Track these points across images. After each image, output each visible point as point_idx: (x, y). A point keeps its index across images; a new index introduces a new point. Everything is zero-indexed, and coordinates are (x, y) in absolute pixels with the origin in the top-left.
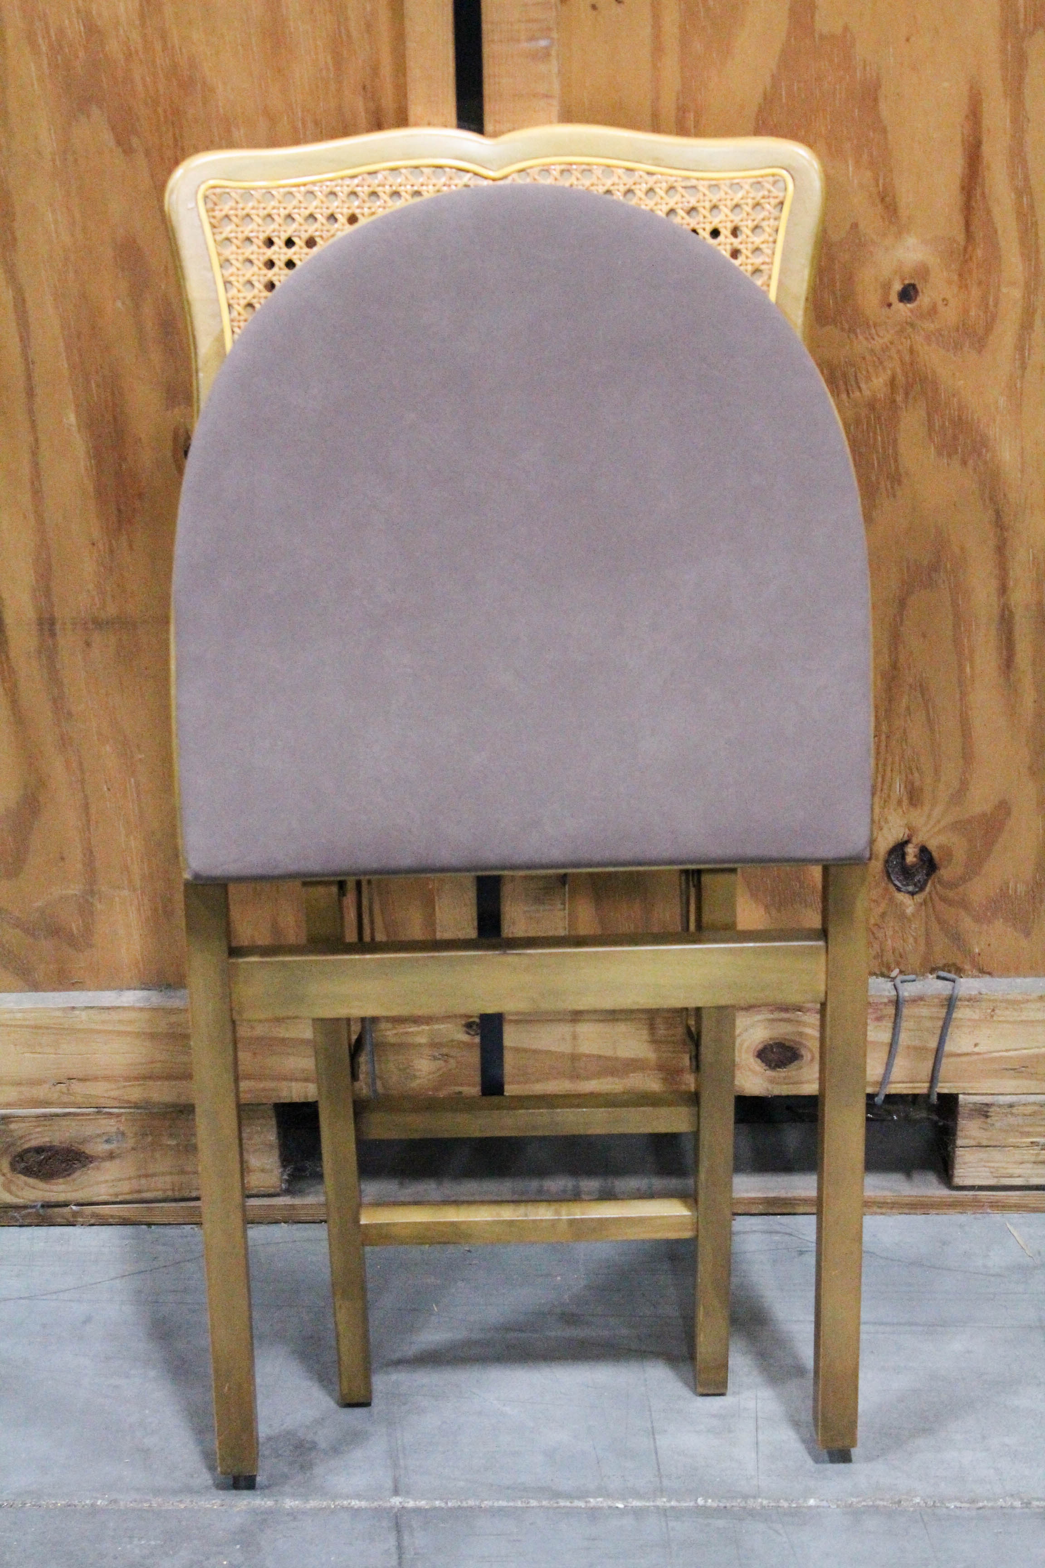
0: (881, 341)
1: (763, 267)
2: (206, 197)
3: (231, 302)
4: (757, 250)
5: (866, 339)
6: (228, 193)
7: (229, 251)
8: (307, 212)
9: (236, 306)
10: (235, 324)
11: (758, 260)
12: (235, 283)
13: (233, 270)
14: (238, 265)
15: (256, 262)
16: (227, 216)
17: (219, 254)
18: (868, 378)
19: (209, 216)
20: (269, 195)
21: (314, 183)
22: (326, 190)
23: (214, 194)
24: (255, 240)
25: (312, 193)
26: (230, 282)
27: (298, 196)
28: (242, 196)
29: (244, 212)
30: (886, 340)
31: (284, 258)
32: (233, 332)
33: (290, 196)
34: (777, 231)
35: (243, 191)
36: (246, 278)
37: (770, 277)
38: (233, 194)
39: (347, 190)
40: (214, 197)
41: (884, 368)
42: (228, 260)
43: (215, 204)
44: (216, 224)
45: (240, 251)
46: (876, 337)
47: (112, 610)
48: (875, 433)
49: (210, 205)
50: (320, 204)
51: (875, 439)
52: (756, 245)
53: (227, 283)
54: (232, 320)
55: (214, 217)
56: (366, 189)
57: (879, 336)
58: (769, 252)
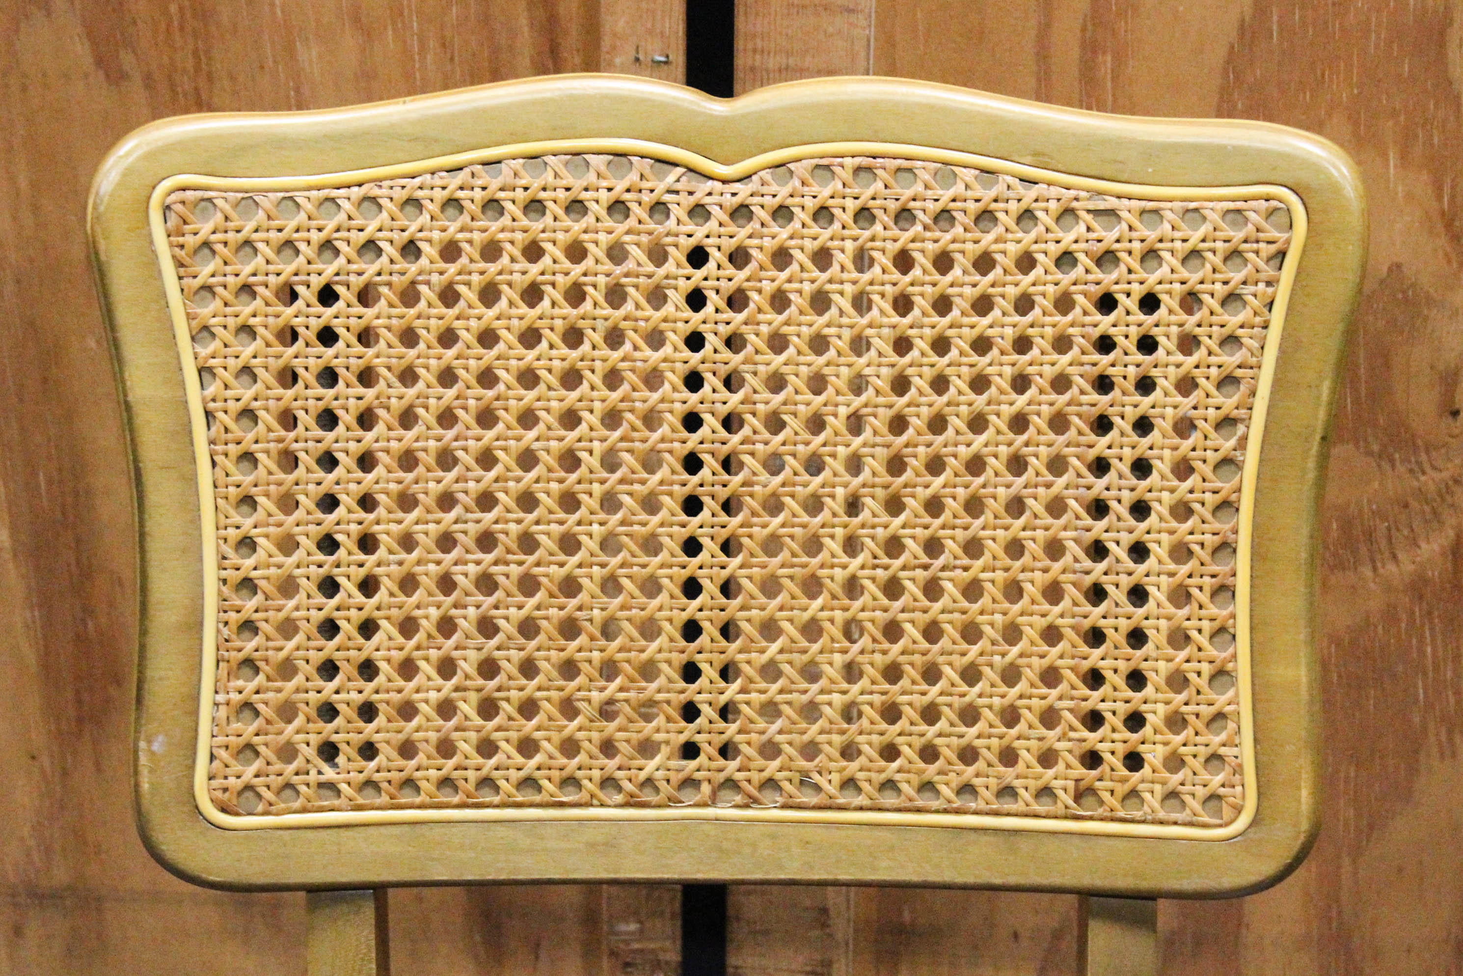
0: (1437, 475)
1: (1239, 373)
2: (167, 208)
3: (211, 405)
4: (1231, 341)
5: (1411, 471)
6: (210, 200)
7: (207, 310)
8: (363, 237)
9: (220, 415)
10: (220, 448)
11: (1231, 359)
12: (220, 371)
13: (215, 346)
14: (228, 336)
15: (261, 330)
16: (206, 244)
17: (190, 317)
18: (1414, 543)
19: (171, 245)
20: (290, 203)
21: (378, 181)
22: (400, 195)
23: (183, 203)
24: (260, 290)
25: (373, 200)
26: (210, 370)
27: (345, 205)
28: (236, 205)
29: (240, 237)
30: (1445, 475)
31: (316, 324)
32: (214, 464)
33: (328, 204)
34: (1270, 305)
35: (240, 195)
36: (240, 363)
37: (1253, 394)
38: (219, 202)
39: (440, 195)
40: (178, 207)
41: (1441, 523)
42: (206, 328)
43: (185, 222)
44: (187, 261)
45: (228, 310)
46: (1427, 467)
47: (60, 875)
48: (1421, 640)
49: (173, 220)
50: (388, 222)
51: (1422, 652)
52: (1226, 331)
53: (204, 372)
54: (212, 442)
55: (182, 247)
56: (478, 194)
57: (1434, 468)
58: (1254, 344)
